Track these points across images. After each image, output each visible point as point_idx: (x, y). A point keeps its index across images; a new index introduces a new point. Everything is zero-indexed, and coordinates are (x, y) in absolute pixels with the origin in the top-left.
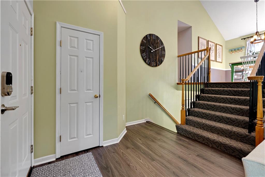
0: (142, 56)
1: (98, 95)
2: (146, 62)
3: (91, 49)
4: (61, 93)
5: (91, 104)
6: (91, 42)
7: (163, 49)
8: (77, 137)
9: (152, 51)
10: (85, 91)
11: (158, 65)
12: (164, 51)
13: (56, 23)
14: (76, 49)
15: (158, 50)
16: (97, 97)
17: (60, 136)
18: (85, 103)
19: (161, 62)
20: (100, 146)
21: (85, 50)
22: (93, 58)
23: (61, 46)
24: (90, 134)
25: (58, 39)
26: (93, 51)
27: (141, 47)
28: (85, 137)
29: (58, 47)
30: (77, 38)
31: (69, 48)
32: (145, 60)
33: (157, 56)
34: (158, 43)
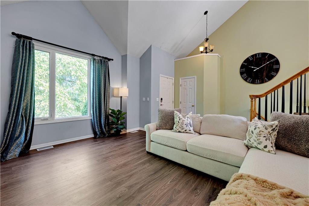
0: (242, 77)
2: (247, 82)
3: (191, 85)
6: (191, 82)
9: (255, 71)
10: (189, 103)
11: (266, 82)
14: (186, 86)
15: (266, 66)
16: (193, 106)
19: (271, 78)
22: (192, 89)
25: (180, 84)
27: (240, 70)
29: (180, 87)
32: (246, 80)
33: (263, 72)
34: (266, 59)
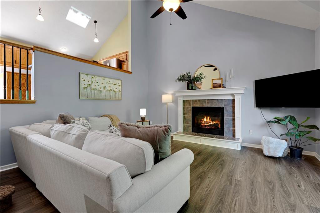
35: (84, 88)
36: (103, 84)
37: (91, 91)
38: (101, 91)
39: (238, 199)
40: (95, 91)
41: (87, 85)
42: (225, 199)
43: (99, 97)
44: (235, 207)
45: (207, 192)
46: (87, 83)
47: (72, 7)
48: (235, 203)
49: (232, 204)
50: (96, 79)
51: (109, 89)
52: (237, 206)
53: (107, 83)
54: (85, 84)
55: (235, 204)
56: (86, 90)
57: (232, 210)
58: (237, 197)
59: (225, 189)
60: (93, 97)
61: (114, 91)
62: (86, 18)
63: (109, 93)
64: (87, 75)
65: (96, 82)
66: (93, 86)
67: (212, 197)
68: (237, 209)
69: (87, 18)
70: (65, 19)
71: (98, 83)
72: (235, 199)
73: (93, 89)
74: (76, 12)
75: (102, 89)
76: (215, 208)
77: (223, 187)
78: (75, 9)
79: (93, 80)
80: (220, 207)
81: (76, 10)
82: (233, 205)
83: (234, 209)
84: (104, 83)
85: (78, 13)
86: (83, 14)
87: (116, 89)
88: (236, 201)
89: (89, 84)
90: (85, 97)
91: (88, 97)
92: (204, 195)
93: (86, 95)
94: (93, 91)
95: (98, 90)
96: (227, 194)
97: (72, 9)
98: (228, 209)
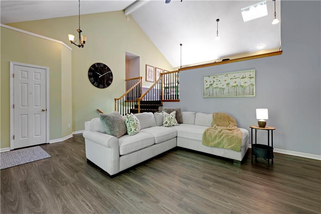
0: (90, 80)
1: (45, 109)
2: (94, 85)
3: (39, 78)
4: (14, 108)
5: (39, 115)
6: (39, 74)
7: (111, 74)
8: (28, 137)
9: (100, 77)
10: (34, 107)
11: (106, 87)
12: (112, 76)
13: (10, 62)
14: (26, 79)
15: (106, 75)
16: (44, 110)
17: (14, 136)
18: (34, 115)
19: (109, 85)
20: (47, 143)
21: (34, 79)
22: (40, 85)
23: (14, 77)
24: (38, 135)
25: (11, 73)
26: (40, 80)
27: (89, 73)
28: (34, 137)
29: (11, 78)
30: (27, 71)
31: (20, 78)
32: (93, 83)
33: (105, 80)
34: (105, 70)
35: (207, 88)
36: (225, 81)
37: (213, 90)
38: (223, 89)
39: (91, 211)
40: (217, 90)
41: (209, 86)
42: (100, 201)
43: (221, 94)
44: (86, 203)
45: (116, 192)
46: (209, 83)
47: (242, 9)
48: (89, 206)
49: (90, 203)
50: (218, 78)
51: (234, 85)
52: (85, 206)
53: (231, 79)
54: (207, 85)
55: (87, 205)
56: (208, 90)
57: (85, 200)
58: (94, 212)
59: (112, 208)
60: (215, 95)
61: (242, 86)
62: (261, 6)
63: (234, 89)
64: (209, 76)
65: (217, 81)
66: (214, 86)
67: (108, 193)
68: (83, 203)
69: (262, 4)
70: (243, 22)
71: (220, 81)
72: (93, 210)
73: (215, 88)
74: (248, 9)
75: (225, 86)
76: (95, 190)
77: (117, 208)
78: (245, 8)
79: (215, 79)
80: (94, 193)
81: (247, 8)
82: (88, 203)
83: (84, 202)
84: (227, 79)
85: (250, 9)
86: (255, 5)
87: (246, 83)
88: (90, 208)
89: (211, 84)
90: (207, 96)
91: (210, 96)
92: (114, 189)
93: (209, 94)
94: (215, 90)
95: (220, 88)
96: (104, 206)
97: (243, 11)
98: (88, 198)
